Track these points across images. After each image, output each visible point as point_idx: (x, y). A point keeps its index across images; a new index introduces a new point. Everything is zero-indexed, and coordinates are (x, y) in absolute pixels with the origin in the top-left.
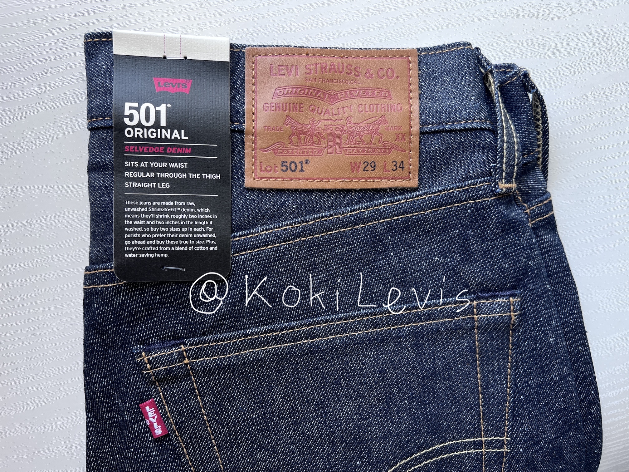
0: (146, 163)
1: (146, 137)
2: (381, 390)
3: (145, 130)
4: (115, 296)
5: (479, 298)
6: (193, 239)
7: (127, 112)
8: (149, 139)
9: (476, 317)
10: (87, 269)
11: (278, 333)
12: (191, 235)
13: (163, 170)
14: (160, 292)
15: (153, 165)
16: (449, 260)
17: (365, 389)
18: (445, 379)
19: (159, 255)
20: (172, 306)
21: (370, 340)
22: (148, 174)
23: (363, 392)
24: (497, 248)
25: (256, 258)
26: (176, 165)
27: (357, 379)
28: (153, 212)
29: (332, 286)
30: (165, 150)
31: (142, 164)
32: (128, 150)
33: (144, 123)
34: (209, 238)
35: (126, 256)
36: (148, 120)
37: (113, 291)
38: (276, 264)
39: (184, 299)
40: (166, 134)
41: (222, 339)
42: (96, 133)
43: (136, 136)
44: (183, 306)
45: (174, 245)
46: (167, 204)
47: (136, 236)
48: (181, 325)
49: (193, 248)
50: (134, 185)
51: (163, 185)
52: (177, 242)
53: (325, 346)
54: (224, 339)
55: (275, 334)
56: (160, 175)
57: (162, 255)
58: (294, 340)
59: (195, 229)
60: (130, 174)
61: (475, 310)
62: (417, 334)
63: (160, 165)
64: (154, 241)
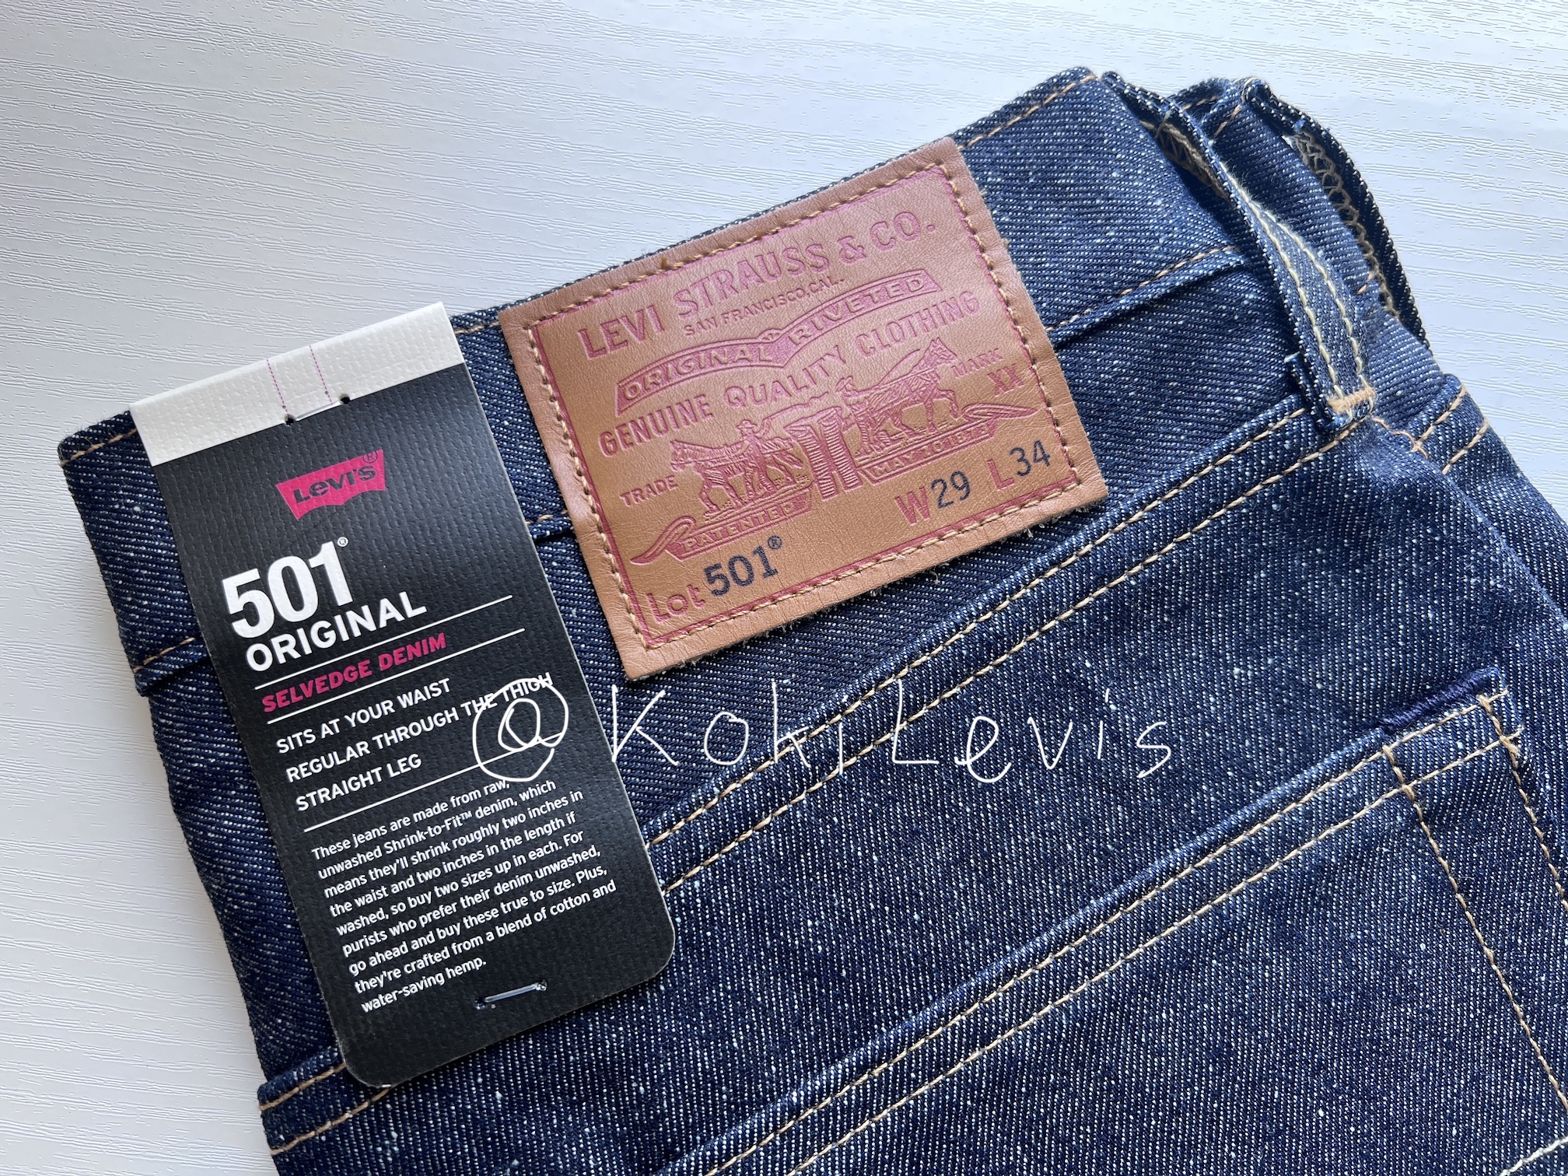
0: (334, 722)
1: (308, 650)
2: (1239, 1107)
3: (301, 632)
4: (374, 1140)
5: (1391, 732)
6: (538, 885)
7: (235, 604)
8: (318, 654)
9: (1408, 788)
10: (264, 1095)
11: (885, 1065)
12: (527, 878)
13: (386, 724)
14: (499, 1078)
15: (356, 720)
16: (1270, 661)
17: (1191, 1123)
18: (1398, 1002)
19: (457, 971)
20: (549, 1105)
21: (1150, 975)
22: (350, 753)
23: (1190, 1135)
24: (1383, 578)
25: (735, 874)
26: (419, 695)
27: (1157, 1106)
28: (399, 853)
29: (983, 868)
30: (373, 666)
31: (325, 730)
32: (273, 704)
33: (291, 615)
34: (582, 866)
35: (367, 1007)
36: (297, 603)
37: (363, 1127)
38: (800, 867)
39: (576, 1072)
40: (362, 621)
41: (728, 1149)
42: (167, 695)
43: (282, 660)
44: (579, 1096)
45: (491, 925)
46: (431, 812)
47: (375, 938)
48: (594, 1154)
49: (548, 912)
50: (321, 797)
51: (401, 766)
52: (494, 913)
53: (1031, 1049)
54: (736, 1148)
55: (876, 1072)
56: (383, 740)
57: (467, 966)
58: (938, 1066)
59: (532, 855)
60: (303, 770)
61: (1397, 770)
62: (1271, 902)
63: (376, 713)
64: (431, 934)
